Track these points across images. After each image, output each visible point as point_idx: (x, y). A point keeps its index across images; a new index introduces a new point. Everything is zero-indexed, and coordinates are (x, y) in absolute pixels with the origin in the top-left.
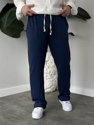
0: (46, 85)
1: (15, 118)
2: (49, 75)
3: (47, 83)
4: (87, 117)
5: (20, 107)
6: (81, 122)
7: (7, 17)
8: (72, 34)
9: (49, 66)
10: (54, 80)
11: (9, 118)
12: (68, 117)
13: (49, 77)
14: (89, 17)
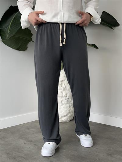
0: (61, 112)
2: (65, 99)
3: (63, 110)
4: (116, 156)
5: (28, 143)
7: (11, 24)
8: (95, 46)
9: (65, 87)
11: (14, 158)
12: (92, 155)
13: (65, 101)
14: (117, 24)
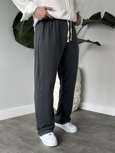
1: (34, 140)
6: (111, 146)
7: (23, 24)
10: (77, 97)
11: (27, 141)
12: (96, 140)
